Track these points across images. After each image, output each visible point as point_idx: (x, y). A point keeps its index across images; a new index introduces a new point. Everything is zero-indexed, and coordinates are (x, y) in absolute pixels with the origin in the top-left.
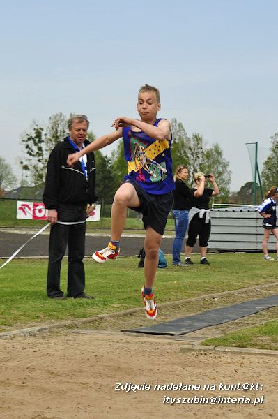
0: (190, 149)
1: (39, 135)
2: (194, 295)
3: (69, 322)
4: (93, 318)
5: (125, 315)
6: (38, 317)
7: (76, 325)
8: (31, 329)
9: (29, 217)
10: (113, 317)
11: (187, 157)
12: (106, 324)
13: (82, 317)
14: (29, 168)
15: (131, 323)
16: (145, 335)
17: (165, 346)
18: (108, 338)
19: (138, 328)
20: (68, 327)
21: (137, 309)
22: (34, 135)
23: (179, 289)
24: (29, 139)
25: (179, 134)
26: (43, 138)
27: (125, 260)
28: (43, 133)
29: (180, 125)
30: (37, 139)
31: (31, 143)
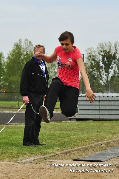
2: (91, 143)
7: (47, 158)
25: (30, 48)
29: (30, 42)
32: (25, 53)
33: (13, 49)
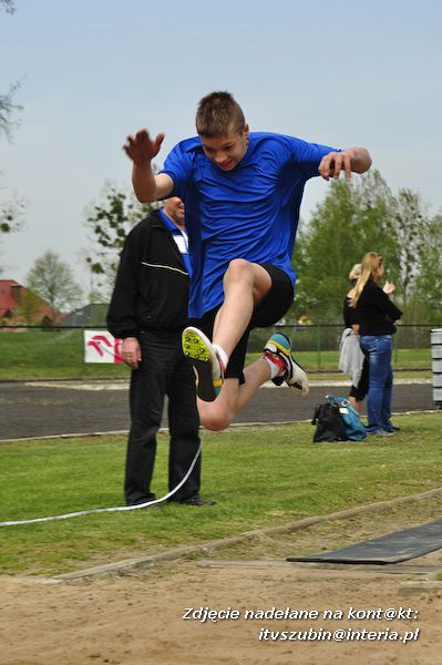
0: (399, 219)
1: (117, 207)
2: (420, 488)
3: (191, 548)
4: (234, 539)
5: (294, 529)
6: (133, 541)
7: (203, 553)
8: (121, 564)
9: (108, 358)
10: (272, 535)
11: (395, 234)
12: (258, 548)
13: (215, 537)
14: (104, 268)
15: (305, 544)
16: (332, 565)
17: (370, 585)
18: (263, 573)
19: (319, 554)
20: (190, 557)
21: (316, 518)
22: (109, 209)
23: (391, 478)
24: (101, 216)
25: (376, 192)
26: (126, 211)
27: (289, 429)
28: (126, 203)
29: (377, 174)
30: (115, 216)
31: (104, 223)
32: (363, 207)
33: (328, 198)
